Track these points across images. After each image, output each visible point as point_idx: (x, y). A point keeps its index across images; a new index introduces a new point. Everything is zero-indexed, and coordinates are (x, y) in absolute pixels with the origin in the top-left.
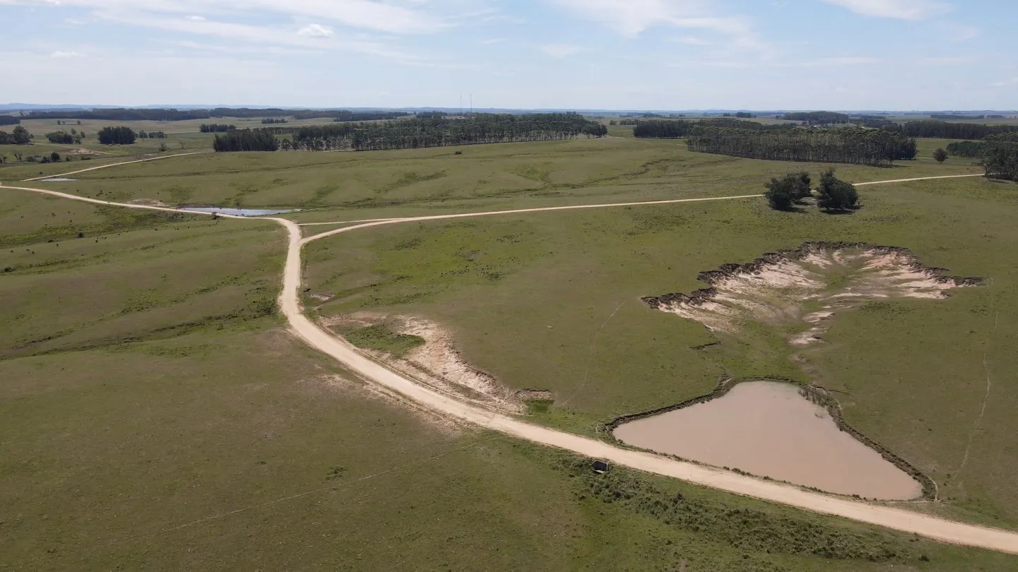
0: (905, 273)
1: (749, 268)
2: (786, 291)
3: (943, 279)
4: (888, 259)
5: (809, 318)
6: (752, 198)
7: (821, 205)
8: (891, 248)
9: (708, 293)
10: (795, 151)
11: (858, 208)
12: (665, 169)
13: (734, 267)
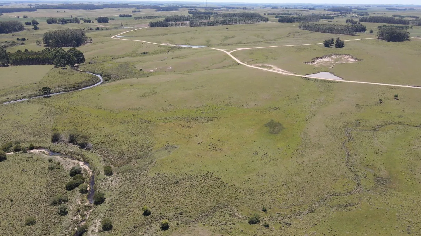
0: (350, 59)
1: (321, 58)
2: (328, 62)
3: (356, 60)
4: (347, 57)
5: (331, 65)
6: (320, 44)
7: (336, 46)
8: (348, 55)
9: (314, 62)
10: (331, 30)
11: (344, 47)
12: (294, 35)
13: (318, 58)
